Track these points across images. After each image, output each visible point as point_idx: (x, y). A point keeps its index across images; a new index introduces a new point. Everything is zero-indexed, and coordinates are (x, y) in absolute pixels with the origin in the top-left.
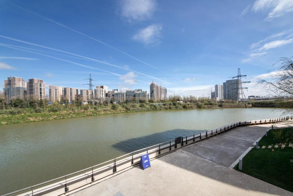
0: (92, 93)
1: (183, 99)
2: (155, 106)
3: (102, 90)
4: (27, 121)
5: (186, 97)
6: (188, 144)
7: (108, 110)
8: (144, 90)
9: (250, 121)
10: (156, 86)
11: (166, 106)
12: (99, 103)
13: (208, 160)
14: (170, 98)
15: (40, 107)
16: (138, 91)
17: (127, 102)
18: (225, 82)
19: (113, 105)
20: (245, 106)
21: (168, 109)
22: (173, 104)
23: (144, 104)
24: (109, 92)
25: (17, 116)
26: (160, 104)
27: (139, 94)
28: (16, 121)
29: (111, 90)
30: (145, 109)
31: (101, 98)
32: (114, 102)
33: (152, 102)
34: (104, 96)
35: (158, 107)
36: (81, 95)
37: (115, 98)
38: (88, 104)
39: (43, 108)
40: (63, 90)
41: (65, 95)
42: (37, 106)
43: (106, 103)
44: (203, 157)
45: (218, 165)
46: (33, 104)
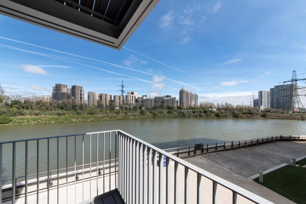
0: (124, 98)
1: (216, 107)
2: (183, 113)
3: (132, 96)
4: (70, 121)
5: (220, 105)
6: (209, 152)
7: (136, 115)
8: (173, 96)
9: (298, 136)
10: (186, 92)
11: (196, 114)
12: (129, 109)
13: (227, 168)
14: (201, 105)
15: (81, 110)
16: (167, 97)
17: (154, 108)
18: (274, 87)
19: (142, 110)
20: (301, 118)
21: (198, 117)
22: (204, 111)
23: (172, 110)
24: (138, 98)
25: (63, 117)
26: (189, 111)
27: (168, 100)
28: (62, 121)
29: (140, 96)
30: (172, 115)
31: (131, 104)
32: (143, 107)
33: (181, 109)
34: (134, 101)
35: (186, 114)
36: (114, 100)
37: (144, 103)
38: (119, 109)
39: (83, 111)
40: (99, 96)
41: (101, 100)
42: (78, 109)
43: (135, 108)
44: (221, 165)
45: (235, 174)
46: (75, 107)
